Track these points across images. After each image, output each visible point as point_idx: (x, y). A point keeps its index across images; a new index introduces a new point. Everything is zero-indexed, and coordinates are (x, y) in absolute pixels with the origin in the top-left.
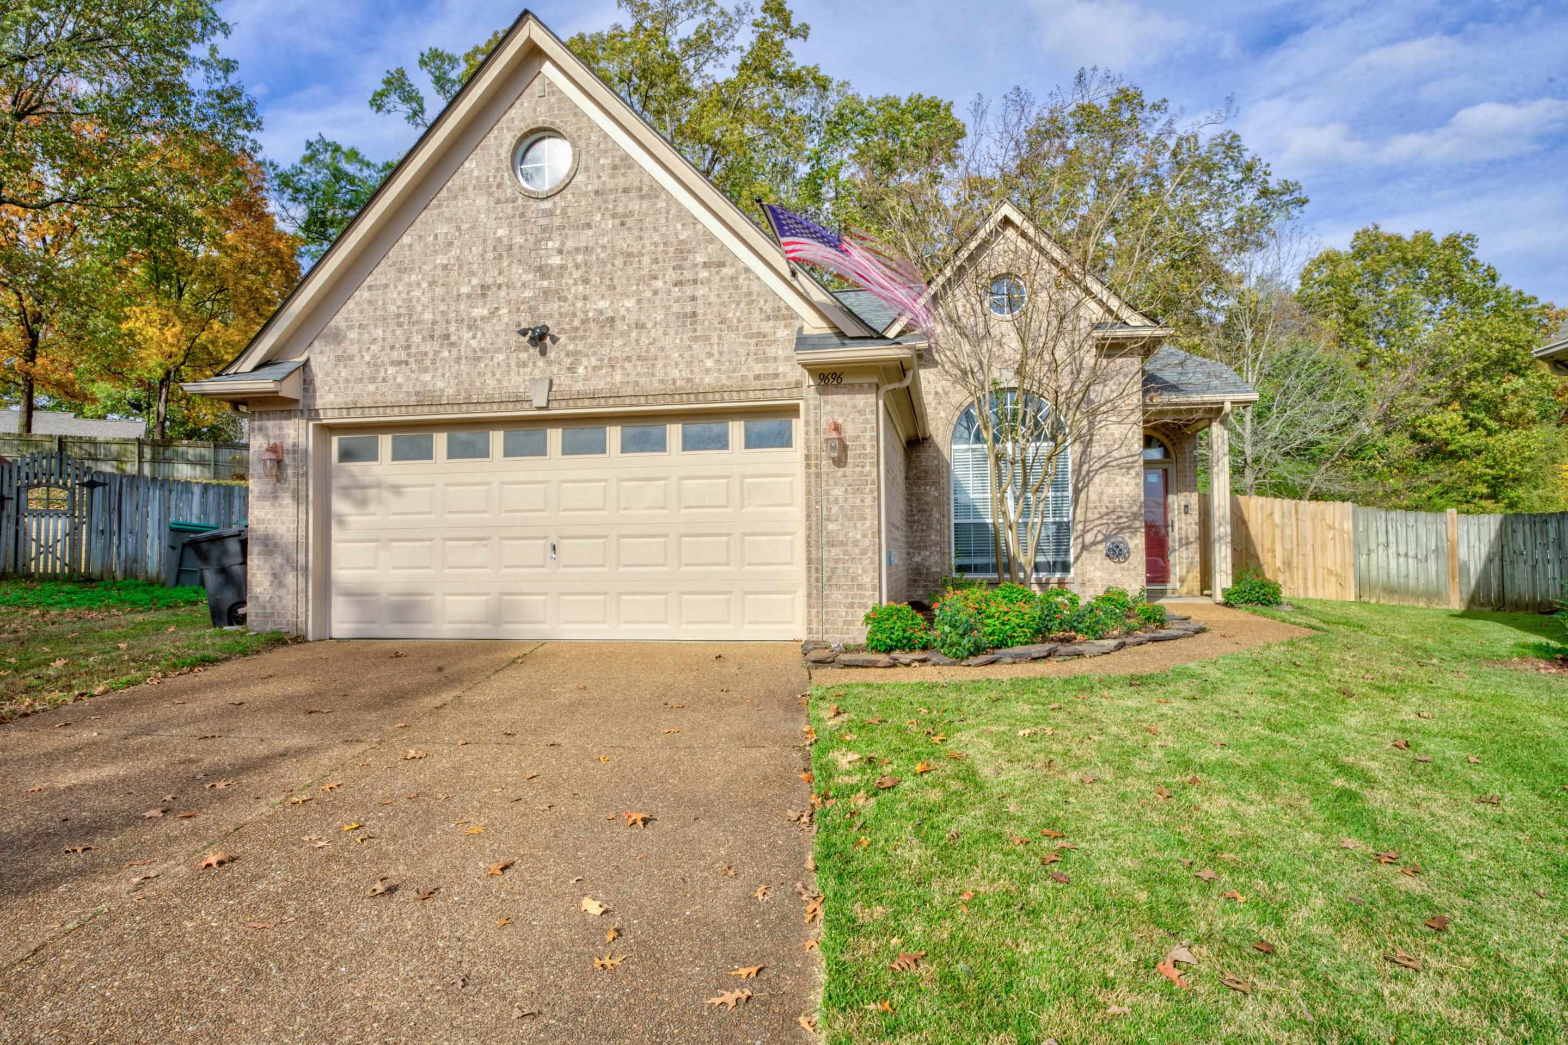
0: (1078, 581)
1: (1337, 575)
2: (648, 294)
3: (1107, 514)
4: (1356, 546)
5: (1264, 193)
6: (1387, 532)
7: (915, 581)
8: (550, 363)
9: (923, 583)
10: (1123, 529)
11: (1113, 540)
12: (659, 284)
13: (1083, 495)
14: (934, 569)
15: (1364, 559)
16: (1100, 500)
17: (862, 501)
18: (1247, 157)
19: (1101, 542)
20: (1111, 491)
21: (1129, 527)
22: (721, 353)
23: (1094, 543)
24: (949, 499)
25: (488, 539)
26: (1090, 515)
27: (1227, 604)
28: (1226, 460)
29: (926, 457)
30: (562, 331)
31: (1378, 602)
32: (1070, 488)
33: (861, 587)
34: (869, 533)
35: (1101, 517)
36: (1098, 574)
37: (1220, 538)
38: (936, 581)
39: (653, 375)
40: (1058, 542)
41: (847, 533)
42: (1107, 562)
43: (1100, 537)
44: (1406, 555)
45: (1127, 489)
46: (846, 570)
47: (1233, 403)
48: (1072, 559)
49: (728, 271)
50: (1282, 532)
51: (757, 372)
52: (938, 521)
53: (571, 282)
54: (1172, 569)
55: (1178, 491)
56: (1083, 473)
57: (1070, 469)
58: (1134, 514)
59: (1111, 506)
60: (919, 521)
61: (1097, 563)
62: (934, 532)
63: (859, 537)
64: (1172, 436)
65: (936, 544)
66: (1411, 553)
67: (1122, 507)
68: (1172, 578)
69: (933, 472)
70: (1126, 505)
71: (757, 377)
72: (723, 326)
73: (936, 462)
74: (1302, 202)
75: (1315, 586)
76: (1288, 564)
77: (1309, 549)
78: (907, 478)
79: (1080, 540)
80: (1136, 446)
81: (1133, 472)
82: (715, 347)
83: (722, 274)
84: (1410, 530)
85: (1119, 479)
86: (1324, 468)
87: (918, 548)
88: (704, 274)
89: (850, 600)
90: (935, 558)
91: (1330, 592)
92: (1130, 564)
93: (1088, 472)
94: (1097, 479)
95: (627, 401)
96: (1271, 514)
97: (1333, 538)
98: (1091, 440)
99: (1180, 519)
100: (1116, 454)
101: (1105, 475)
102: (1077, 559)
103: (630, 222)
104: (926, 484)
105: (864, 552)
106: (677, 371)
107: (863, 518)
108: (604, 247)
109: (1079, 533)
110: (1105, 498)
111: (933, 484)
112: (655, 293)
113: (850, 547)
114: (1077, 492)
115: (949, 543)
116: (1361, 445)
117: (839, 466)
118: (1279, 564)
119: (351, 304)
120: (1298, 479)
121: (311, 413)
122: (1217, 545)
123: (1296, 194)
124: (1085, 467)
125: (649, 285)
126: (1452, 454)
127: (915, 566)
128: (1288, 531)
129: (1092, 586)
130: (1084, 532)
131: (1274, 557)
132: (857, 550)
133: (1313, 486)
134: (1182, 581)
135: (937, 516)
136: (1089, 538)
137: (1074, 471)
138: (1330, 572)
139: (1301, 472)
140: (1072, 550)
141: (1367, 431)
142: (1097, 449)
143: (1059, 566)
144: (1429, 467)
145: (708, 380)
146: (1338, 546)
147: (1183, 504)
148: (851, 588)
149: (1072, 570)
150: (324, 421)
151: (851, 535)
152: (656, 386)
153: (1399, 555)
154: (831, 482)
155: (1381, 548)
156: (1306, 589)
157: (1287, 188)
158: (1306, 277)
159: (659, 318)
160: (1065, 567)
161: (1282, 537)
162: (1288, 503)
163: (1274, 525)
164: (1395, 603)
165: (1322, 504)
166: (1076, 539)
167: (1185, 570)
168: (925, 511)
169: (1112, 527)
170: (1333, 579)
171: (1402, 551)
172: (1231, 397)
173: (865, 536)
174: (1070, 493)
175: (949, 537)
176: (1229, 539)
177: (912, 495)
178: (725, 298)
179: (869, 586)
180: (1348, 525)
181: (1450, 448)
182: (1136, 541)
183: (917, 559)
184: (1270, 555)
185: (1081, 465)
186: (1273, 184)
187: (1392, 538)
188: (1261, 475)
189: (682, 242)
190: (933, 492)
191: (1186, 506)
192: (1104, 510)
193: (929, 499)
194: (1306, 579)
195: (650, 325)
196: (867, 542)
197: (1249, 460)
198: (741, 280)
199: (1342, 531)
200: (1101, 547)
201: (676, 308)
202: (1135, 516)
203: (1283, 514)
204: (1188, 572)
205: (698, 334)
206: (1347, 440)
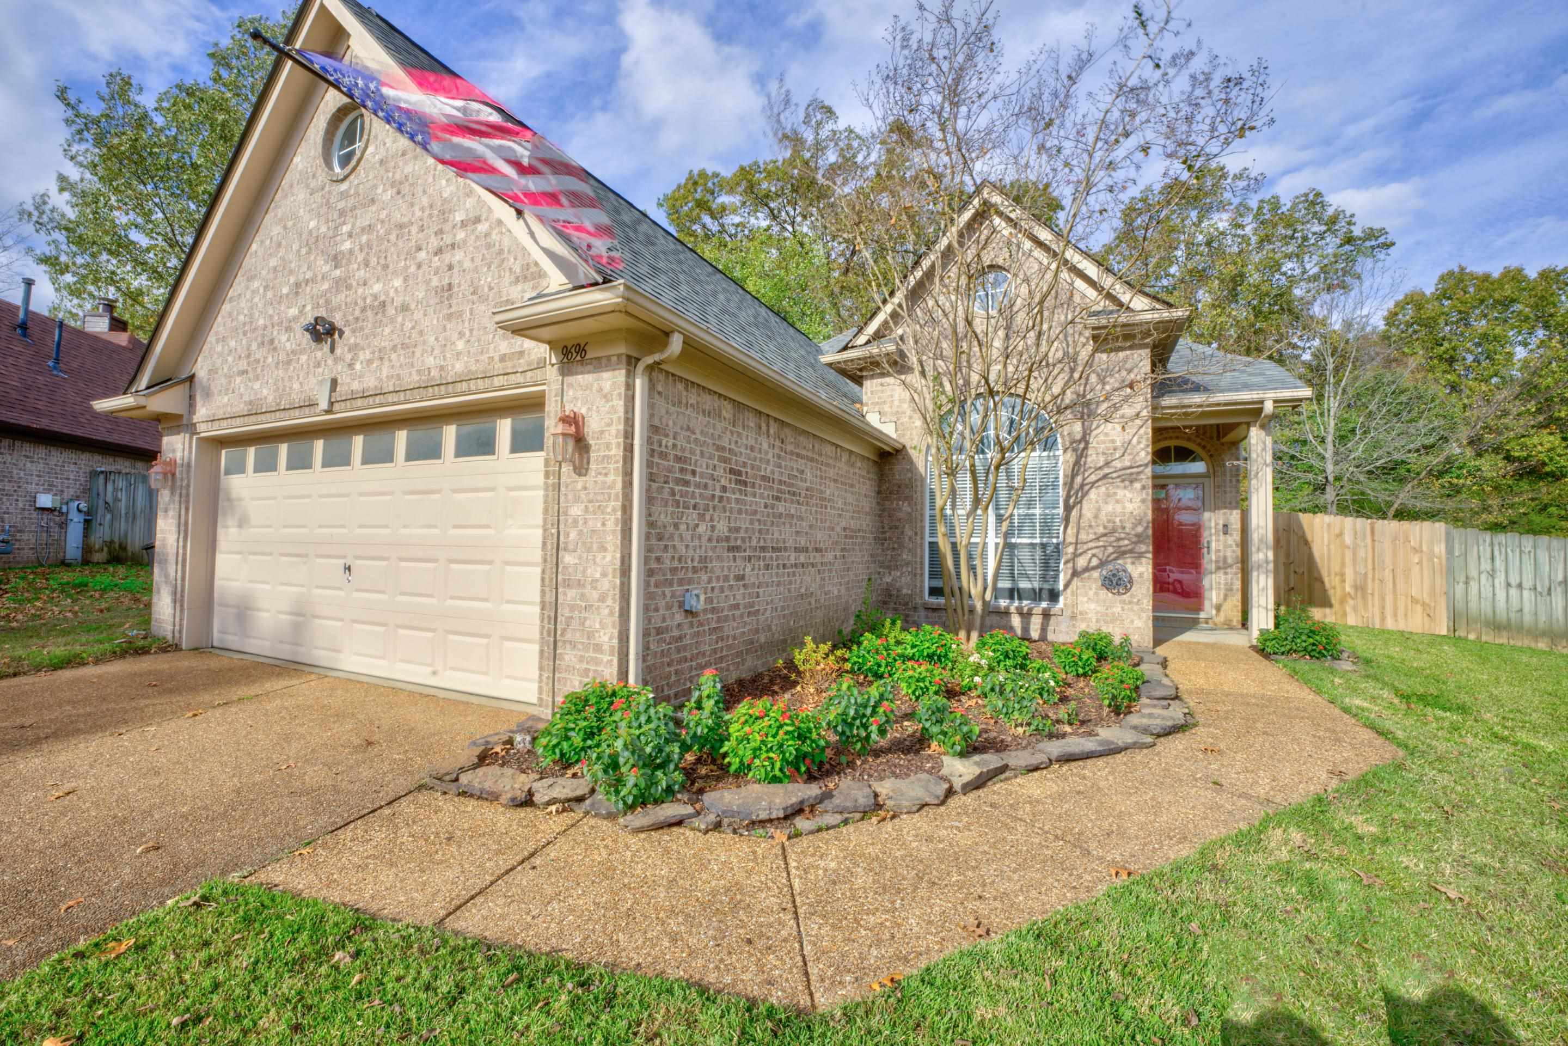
0: (1068, 613)
1: (1424, 605)
2: (413, 269)
3: (1105, 535)
4: (1450, 572)
5: (1349, 240)
6: (1493, 559)
7: (885, 603)
8: (336, 360)
9: (892, 605)
10: (1124, 553)
11: (1111, 567)
12: (422, 255)
13: (1074, 513)
14: (905, 591)
15: (1460, 588)
16: (1096, 517)
17: (604, 524)
18: (1330, 211)
19: (1094, 568)
20: (1110, 508)
21: (1131, 551)
22: (471, 331)
23: (1087, 569)
24: (922, 515)
25: (306, 556)
26: (1083, 537)
27: (1262, 651)
28: (1269, 471)
29: (898, 472)
30: (347, 323)
31: (1479, 638)
32: (1061, 505)
33: (598, 648)
34: (610, 570)
35: (1097, 539)
36: (1093, 606)
37: (1259, 567)
38: (906, 604)
39: (412, 366)
40: (1046, 565)
41: (584, 571)
42: (1104, 593)
43: (1095, 562)
44: (1520, 586)
45: (1130, 507)
46: (582, 622)
47: (1275, 401)
48: (1061, 587)
49: (482, 228)
50: (1354, 554)
51: (503, 352)
52: (910, 539)
53: (356, 266)
54: (1207, 594)
55: (1216, 508)
56: (1076, 486)
57: (1061, 482)
58: (1137, 535)
59: (1110, 525)
60: (890, 538)
61: (1091, 593)
62: (906, 551)
63: (598, 575)
64: (1208, 447)
65: (908, 564)
66: (1527, 584)
67: (1124, 528)
68: (1207, 605)
69: (907, 486)
70: (1128, 526)
71: (503, 359)
72: (475, 298)
73: (909, 475)
74: (1388, 245)
75: (1395, 615)
76: (1360, 588)
77: (1388, 574)
78: (879, 492)
79: (1070, 565)
80: (1143, 454)
81: (1137, 485)
82: (467, 324)
83: (477, 233)
84: (1525, 557)
85: (1121, 493)
86: (1410, 485)
87: (889, 567)
88: (461, 235)
89: (584, 666)
90: (906, 579)
91: (1416, 623)
92: (1132, 596)
93: (1082, 486)
94: (1093, 494)
95: (390, 398)
96: (1340, 535)
97: (1420, 563)
98: (1086, 448)
99: (1218, 541)
100: (1118, 464)
101: (1103, 489)
102: (1066, 586)
103: (405, 189)
104: (899, 499)
105: (602, 599)
106: (432, 359)
107: (603, 549)
108: (383, 222)
109: (1069, 556)
110: (1103, 517)
111: (906, 498)
112: (419, 266)
113: (587, 590)
114: (1068, 509)
115: (922, 563)
116: (1448, 466)
117: (580, 475)
118: (1348, 589)
119: (219, 319)
120: (1383, 497)
121: (191, 428)
122: (1255, 574)
123: (1382, 240)
124: (1079, 479)
125: (415, 258)
126: (1552, 474)
127: (885, 586)
128: (1361, 553)
129: (1083, 620)
130: (1076, 555)
131: (1344, 581)
132: (595, 595)
133: (1399, 502)
134: (1218, 608)
135: (909, 532)
136: (1081, 562)
137: (1065, 484)
138: (1415, 601)
139: (1386, 490)
140: (1062, 576)
141: (1458, 451)
142: (1094, 458)
143: (1045, 594)
144: (1524, 485)
145: (459, 367)
146: (1426, 572)
147: (1221, 522)
148: (586, 648)
149: (1061, 599)
150: (203, 435)
151: (589, 571)
152: (414, 379)
153: (1509, 585)
154: (570, 497)
155: (1484, 577)
156: (1383, 619)
157: (1371, 234)
158: (1391, 319)
159: (421, 296)
160: (1054, 596)
161: (1354, 560)
162: (1362, 523)
163: (1344, 546)
164: (1504, 641)
165: (1406, 525)
166: (1066, 563)
167: (1222, 596)
168: (896, 527)
169: (1110, 550)
170: (1419, 608)
171: (1514, 580)
172: (1272, 395)
173: (604, 575)
174: (1061, 510)
175: (922, 557)
176: (1271, 566)
177: (883, 510)
178: (478, 261)
179: (606, 647)
180: (1440, 549)
181: (1548, 469)
182: (1141, 569)
183: (888, 579)
184: (1338, 578)
185: (1073, 477)
186: (1357, 232)
187: (1499, 563)
188: (1342, 491)
189: (445, 201)
190: (906, 507)
191: (1225, 526)
192: (1101, 530)
193: (901, 515)
194: (1383, 608)
195: (413, 306)
196: (605, 585)
197: (1331, 478)
198: (494, 237)
199: (1432, 555)
200: (1096, 574)
201: (435, 282)
202: (1140, 538)
203: (1356, 533)
204: (1225, 599)
205: (452, 310)
206: (1435, 460)
